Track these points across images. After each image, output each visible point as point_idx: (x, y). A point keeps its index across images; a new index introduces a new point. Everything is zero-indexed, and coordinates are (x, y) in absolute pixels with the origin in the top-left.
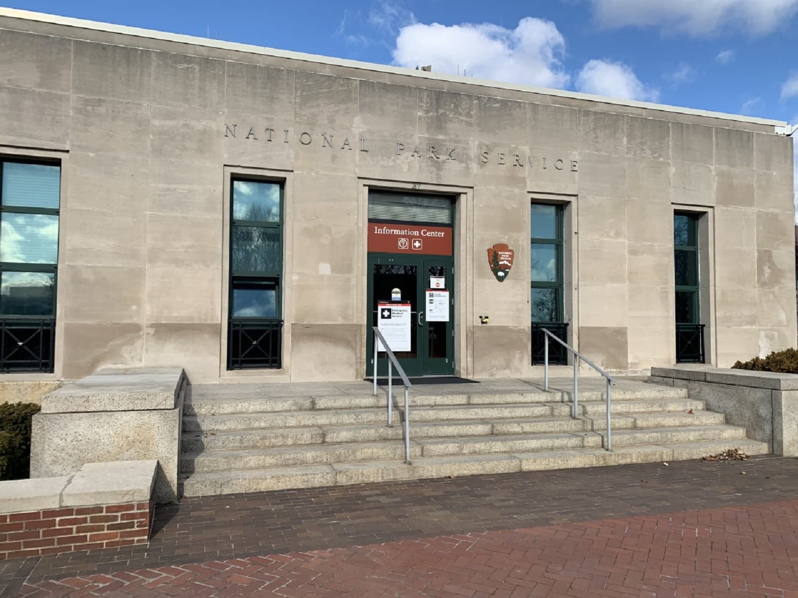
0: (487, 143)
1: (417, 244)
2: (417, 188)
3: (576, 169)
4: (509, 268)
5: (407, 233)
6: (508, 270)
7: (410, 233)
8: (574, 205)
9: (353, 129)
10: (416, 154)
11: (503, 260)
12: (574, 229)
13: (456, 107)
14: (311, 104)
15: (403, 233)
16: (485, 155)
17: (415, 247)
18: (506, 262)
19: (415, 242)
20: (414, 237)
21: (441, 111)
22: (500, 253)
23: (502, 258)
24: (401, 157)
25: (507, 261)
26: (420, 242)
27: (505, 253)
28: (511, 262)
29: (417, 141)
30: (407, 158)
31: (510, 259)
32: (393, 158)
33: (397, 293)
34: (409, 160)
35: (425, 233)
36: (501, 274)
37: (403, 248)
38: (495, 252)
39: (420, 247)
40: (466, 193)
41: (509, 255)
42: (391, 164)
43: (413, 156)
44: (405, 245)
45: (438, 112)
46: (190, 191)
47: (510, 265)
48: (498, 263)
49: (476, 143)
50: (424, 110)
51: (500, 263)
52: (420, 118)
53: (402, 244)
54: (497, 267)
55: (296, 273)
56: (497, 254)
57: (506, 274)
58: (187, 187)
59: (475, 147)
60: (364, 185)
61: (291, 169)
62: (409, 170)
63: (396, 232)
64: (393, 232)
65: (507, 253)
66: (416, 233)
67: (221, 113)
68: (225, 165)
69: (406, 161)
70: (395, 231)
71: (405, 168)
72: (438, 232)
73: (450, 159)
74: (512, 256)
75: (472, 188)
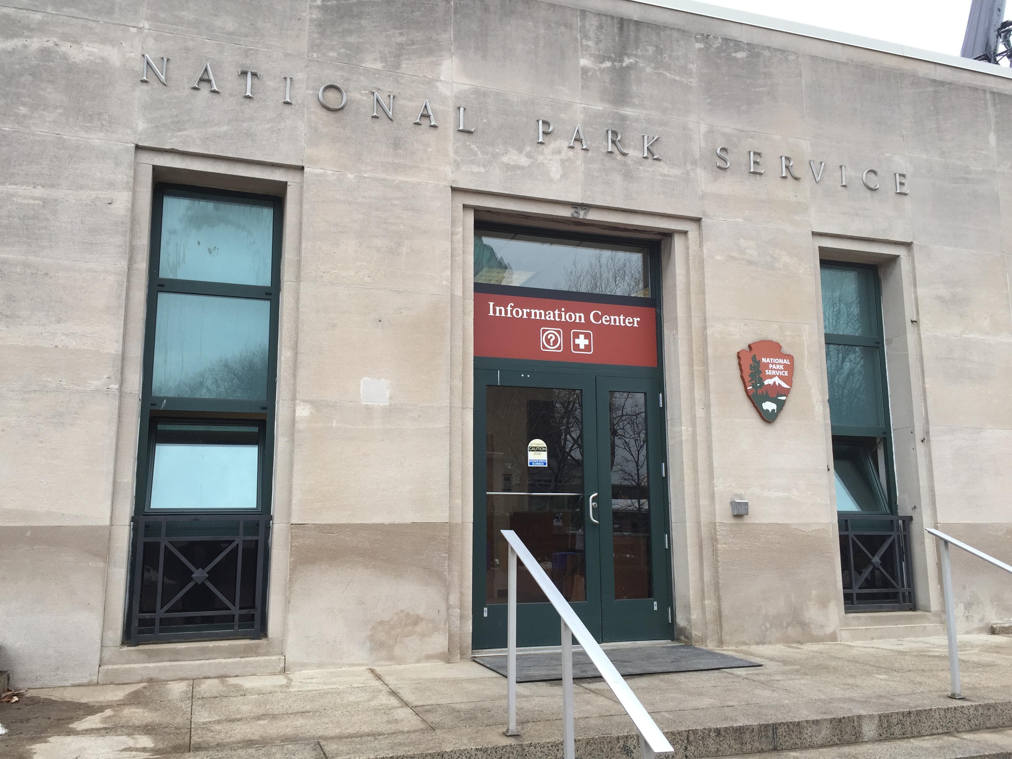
0: (727, 130)
1: (582, 342)
2: (581, 216)
3: (905, 190)
4: (786, 392)
5: (560, 316)
6: (783, 398)
7: (565, 317)
8: (904, 265)
9: (439, 84)
10: (578, 145)
11: (771, 377)
12: (909, 314)
13: (659, 51)
14: (346, 26)
15: (551, 316)
16: (723, 155)
17: (577, 347)
18: (777, 381)
19: (577, 336)
20: (575, 325)
21: (627, 61)
22: (764, 360)
23: (768, 372)
24: (547, 150)
25: (781, 377)
26: (587, 336)
27: (775, 361)
28: (788, 380)
29: (580, 117)
30: (559, 152)
31: (786, 374)
32: (528, 149)
33: (538, 449)
34: (563, 156)
35: (597, 318)
36: (769, 406)
37: (552, 349)
38: (754, 358)
39: (587, 348)
40: (685, 233)
41: (785, 366)
42: (524, 161)
43: (571, 147)
44: (555, 342)
45: (621, 61)
46: (45, 202)
47: (785, 385)
48: (761, 381)
49: (703, 128)
50: (591, 55)
51: (766, 382)
52: (585, 71)
53: (548, 341)
54: (759, 391)
55: (304, 401)
56: (759, 362)
57: (781, 405)
58: (39, 192)
59: (701, 137)
60: (465, 207)
61: (299, 164)
62: (564, 176)
63: (537, 314)
64: (529, 314)
65: (781, 361)
66: (578, 317)
67: (133, 30)
68: (138, 148)
69: (558, 157)
70: (533, 311)
71: (555, 171)
72: (626, 316)
73: (650, 158)
74: (790, 368)
75: (698, 220)
